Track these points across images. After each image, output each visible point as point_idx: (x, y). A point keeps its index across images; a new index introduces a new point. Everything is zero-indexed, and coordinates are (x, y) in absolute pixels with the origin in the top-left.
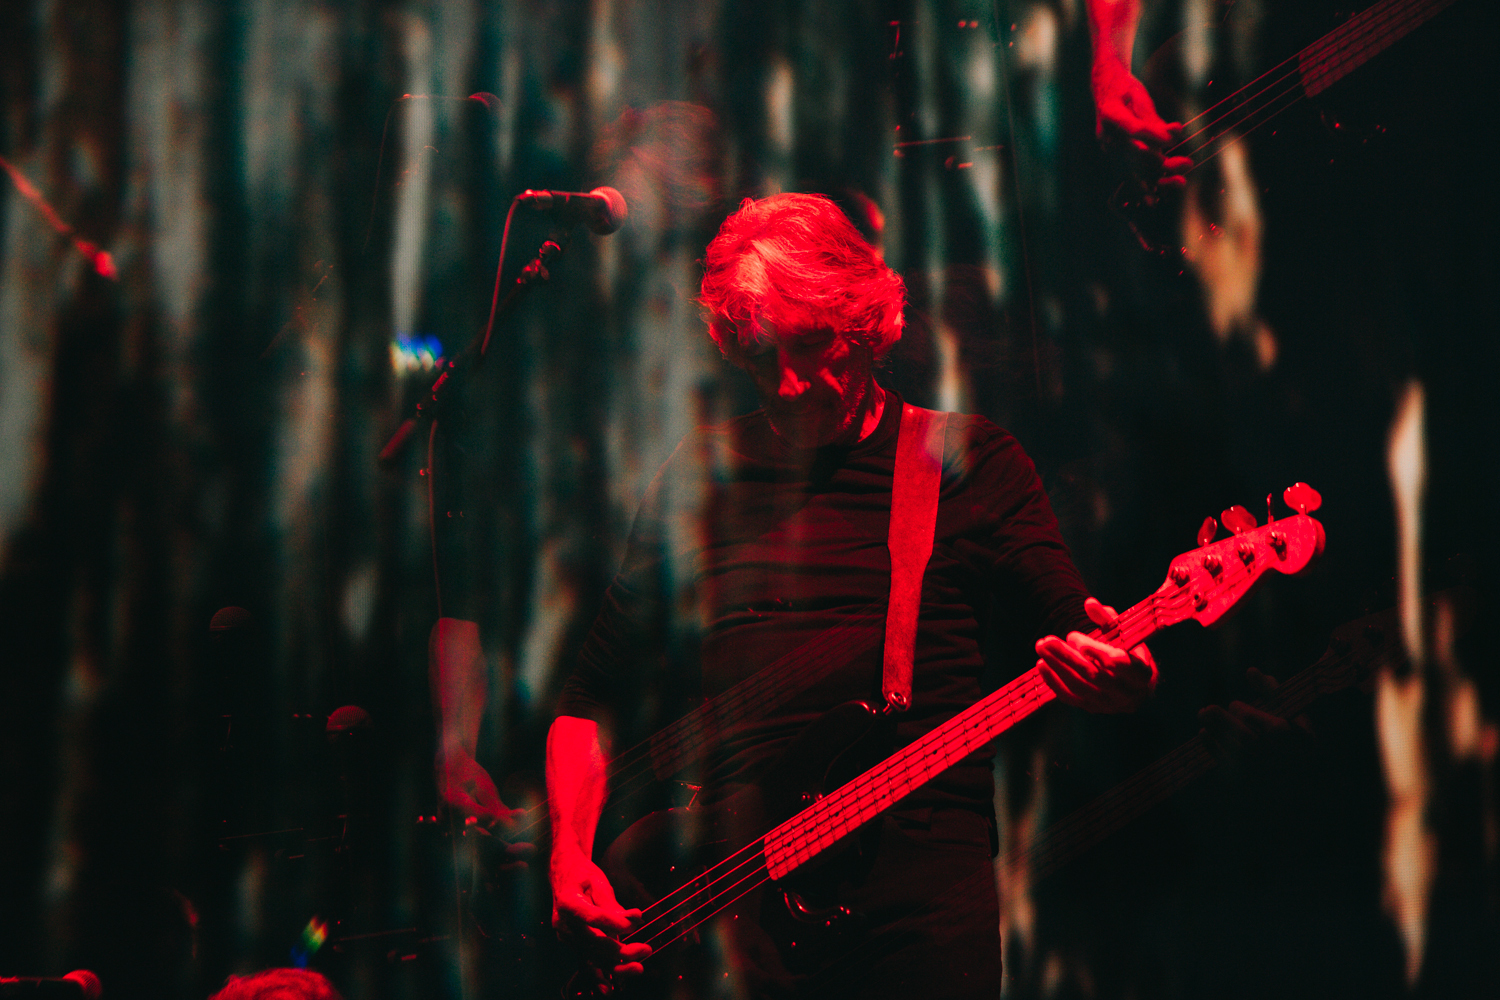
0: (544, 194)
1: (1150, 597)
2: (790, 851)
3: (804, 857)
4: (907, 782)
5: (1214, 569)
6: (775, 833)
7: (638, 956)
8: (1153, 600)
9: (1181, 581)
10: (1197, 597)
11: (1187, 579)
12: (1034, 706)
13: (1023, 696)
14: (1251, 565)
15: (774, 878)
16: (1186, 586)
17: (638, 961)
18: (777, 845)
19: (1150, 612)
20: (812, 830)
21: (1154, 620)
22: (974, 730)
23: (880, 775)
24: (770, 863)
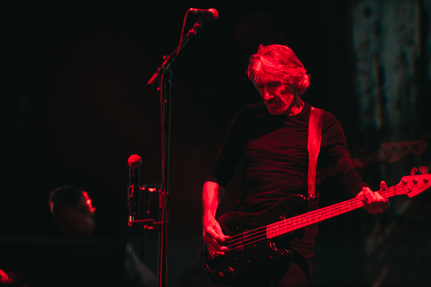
0: (196, 10)
1: (395, 186)
2: (274, 231)
3: (278, 234)
4: (312, 220)
5: (415, 182)
6: (270, 225)
7: (224, 250)
8: (395, 187)
9: (404, 183)
10: (409, 189)
11: (407, 183)
12: (354, 208)
13: (352, 204)
14: (427, 184)
15: (268, 238)
16: (406, 185)
17: (223, 252)
18: (271, 228)
19: (394, 190)
20: (281, 227)
21: (395, 193)
22: (335, 210)
23: (305, 216)
24: (267, 233)
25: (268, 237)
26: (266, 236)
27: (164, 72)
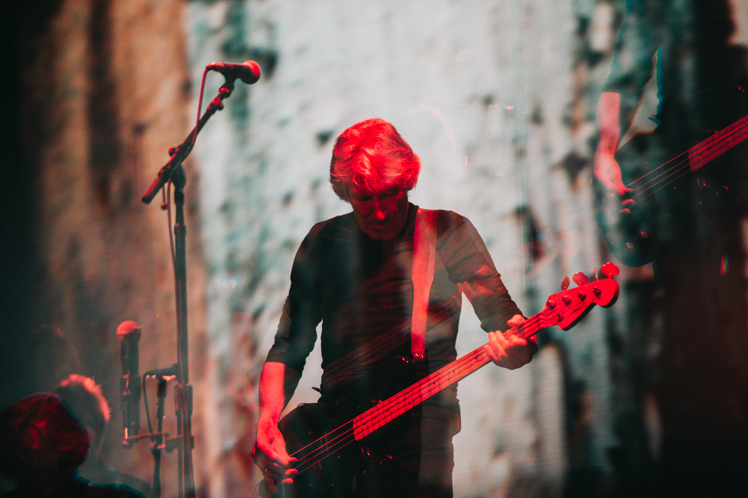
2: (365, 427)
3: (371, 430)
4: (420, 396)
5: (567, 302)
6: (358, 418)
8: (538, 315)
9: (552, 307)
10: (558, 315)
11: (555, 306)
13: (476, 358)
14: (584, 301)
15: (357, 440)
16: (554, 309)
18: (359, 423)
19: (537, 321)
20: (375, 418)
21: (538, 325)
22: (452, 374)
23: (408, 393)
24: (355, 433)
25: (356, 438)
26: (353, 437)
27: (171, 175)
